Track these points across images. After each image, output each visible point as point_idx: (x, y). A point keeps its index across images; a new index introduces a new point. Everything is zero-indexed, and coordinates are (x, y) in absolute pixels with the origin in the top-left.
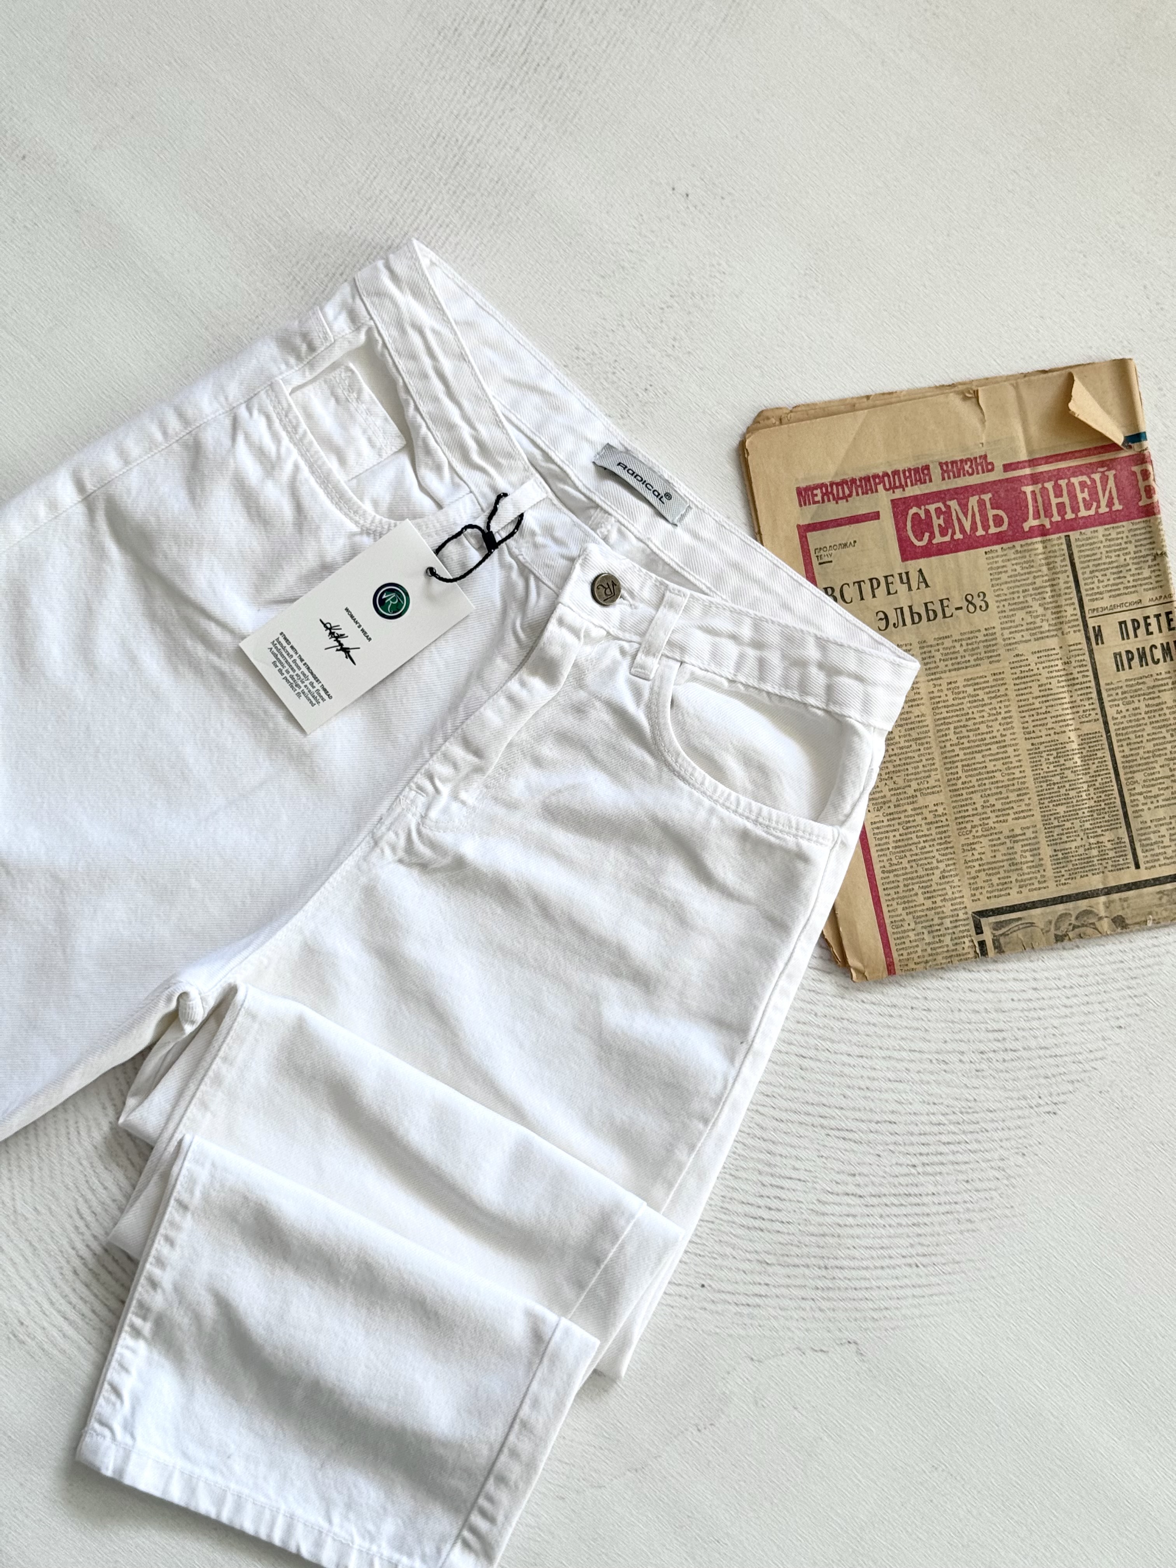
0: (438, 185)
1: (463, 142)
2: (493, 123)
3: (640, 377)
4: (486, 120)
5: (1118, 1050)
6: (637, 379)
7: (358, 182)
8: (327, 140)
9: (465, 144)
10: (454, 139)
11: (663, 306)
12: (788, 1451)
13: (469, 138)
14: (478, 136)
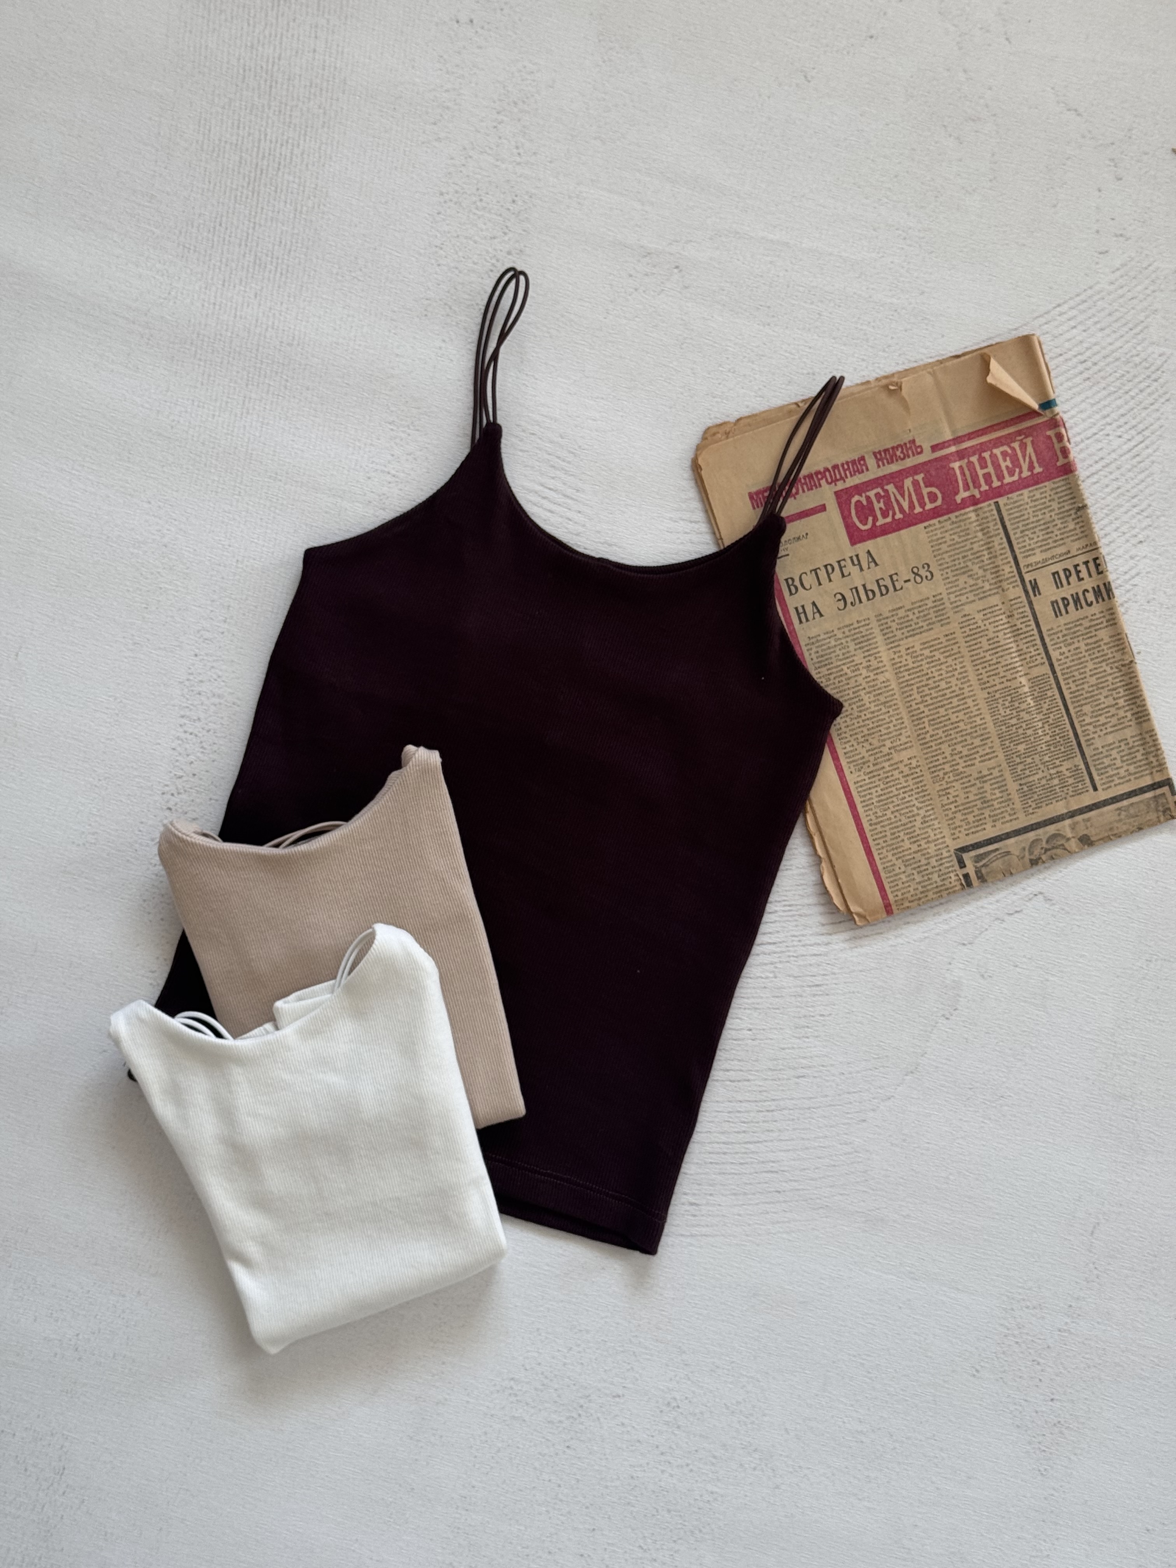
0: (263, 112)
1: (267, 66)
2: (284, 39)
3: (504, 193)
4: (278, 38)
5: (1148, 561)
6: (502, 196)
7: (197, 142)
8: (157, 119)
9: (270, 67)
10: (259, 67)
11: (495, 124)
12: (1025, 1002)
13: (271, 60)
14: (276, 55)
